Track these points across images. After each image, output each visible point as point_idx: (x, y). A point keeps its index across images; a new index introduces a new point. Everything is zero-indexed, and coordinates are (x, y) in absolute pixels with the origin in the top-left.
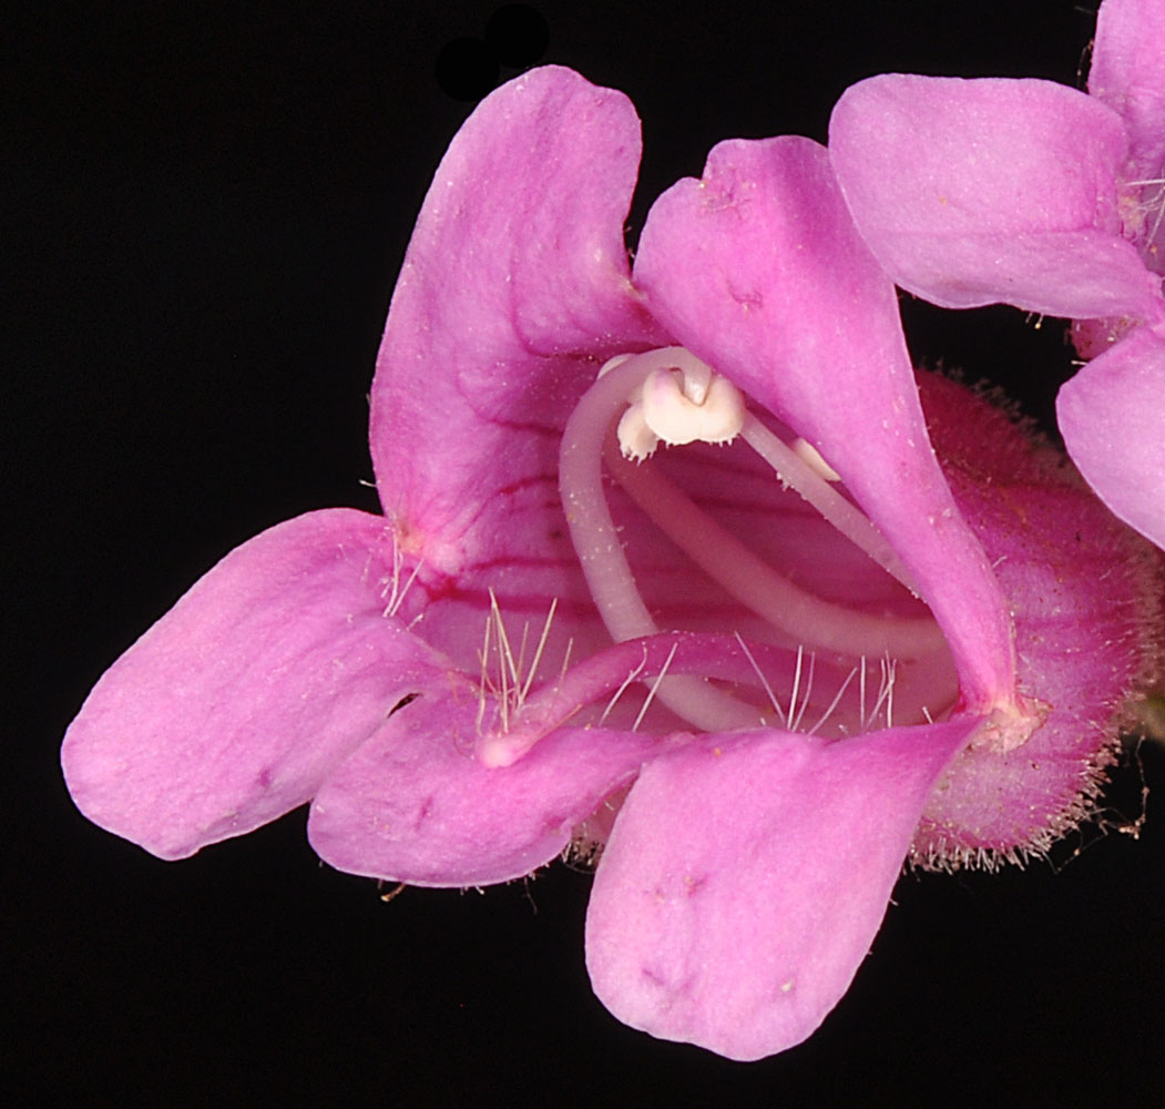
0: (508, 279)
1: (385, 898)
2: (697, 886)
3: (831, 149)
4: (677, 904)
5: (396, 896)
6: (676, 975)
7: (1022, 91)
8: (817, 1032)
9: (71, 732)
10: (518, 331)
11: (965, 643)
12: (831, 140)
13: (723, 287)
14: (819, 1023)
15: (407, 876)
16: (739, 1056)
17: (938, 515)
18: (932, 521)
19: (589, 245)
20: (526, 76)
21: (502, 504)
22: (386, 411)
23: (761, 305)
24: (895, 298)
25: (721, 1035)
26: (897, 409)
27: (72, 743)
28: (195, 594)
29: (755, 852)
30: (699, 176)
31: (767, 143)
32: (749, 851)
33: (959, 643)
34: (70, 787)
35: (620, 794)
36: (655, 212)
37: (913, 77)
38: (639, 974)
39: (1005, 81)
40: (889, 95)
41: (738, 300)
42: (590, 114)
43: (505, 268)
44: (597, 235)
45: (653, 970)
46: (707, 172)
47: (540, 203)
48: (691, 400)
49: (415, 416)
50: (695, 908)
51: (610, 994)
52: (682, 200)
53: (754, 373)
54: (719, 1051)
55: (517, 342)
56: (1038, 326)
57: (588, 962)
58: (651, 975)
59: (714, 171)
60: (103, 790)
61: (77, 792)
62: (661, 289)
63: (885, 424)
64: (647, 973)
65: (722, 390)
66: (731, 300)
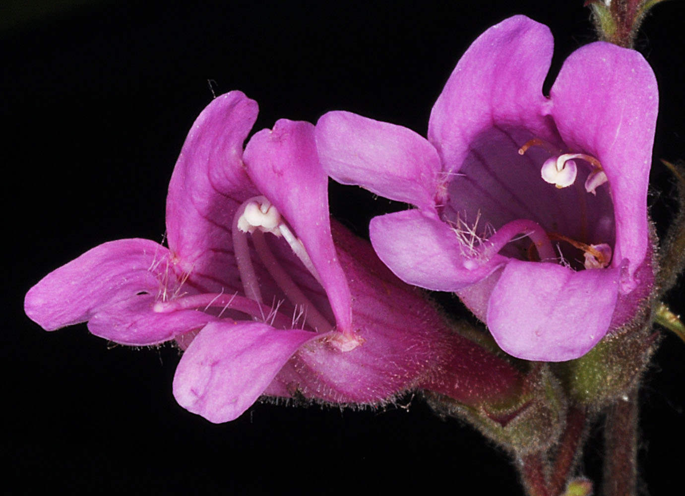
0: (208, 159)
1: (109, 348)
2: (215, 364)
3: (316, 127)
4: (207, 369)
5: (113, 348)
6: (201, 393)
7: (397, 129)
8: (241, 417)
9: (32, 290)
10: (210, 179)
11: (337, 310)
12: (317, 125)
13: (271, 166)
14: (241, 414)
15: (114, 339)
16: (213, 421)
17: (331, 260)
18: (329, 262)
19: (233, 148)
20: (229, 93)
21: (212, 254)
22: (171, 209)
23: (282, 175)
24: (327, 180)
25: (210, 413)
26: (321, 219)
27: (31, 293)
28: (88, 254)
29: (237, 356)
30: (271, 129)
31: (297, 122)
32: (235, 356)
33: (335, 310)
34: (25, 305)
35: (198, 330)
36: (253, 138)
37: (357, 115)
38: (189, 391)
39: (392, 125)
40: (345, 118)
41: (275, 172)
42: (245, 107)
43: (208, 156)
44: (235, 145)
45: (195, 391)
46: (274, 128)
47: (221, 134)
48: (262, 212)
49: (180, 212)
50: (212, 370)
51: (178, 395)
52: (264, 136)
53: (277, 199)
54: (208, 419)
55: (210, 185)
56: (376, 199)
57: (174, 383)
58: (194, 392)
59: (276, 128)
60: (37, 308)
61: (27, 308)
62: (251, 165)
63: (317, 224)
64: (192, 391)
65: (273, 210)
66: (272, 172)
